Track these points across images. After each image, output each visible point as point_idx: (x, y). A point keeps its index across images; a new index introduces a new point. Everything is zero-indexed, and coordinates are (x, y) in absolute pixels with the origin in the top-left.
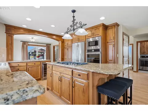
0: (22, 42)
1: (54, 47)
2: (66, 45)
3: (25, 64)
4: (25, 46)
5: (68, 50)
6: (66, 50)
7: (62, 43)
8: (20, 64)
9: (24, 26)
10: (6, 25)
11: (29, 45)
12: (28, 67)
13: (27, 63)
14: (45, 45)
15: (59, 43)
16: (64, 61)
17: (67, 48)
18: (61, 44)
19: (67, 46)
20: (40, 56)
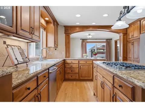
0: (81, 40)
1: (116, 42)
2: (131, 37)
3: (77, 62)
4: (84, 43)
5: (133, 44)
6: (130, 45)
7: (124, 35)
8: (74, 62)
9: (78, 24)
10: (65, 26)
11: (88, 42)
12: (80, 65)
13: (79, 61)
14: (105, 41)
15: (120, 36)
16: (127, 61)
17: (132, 41)
18: (122, 37)
19: (132, 39)
20: (97, 54)
